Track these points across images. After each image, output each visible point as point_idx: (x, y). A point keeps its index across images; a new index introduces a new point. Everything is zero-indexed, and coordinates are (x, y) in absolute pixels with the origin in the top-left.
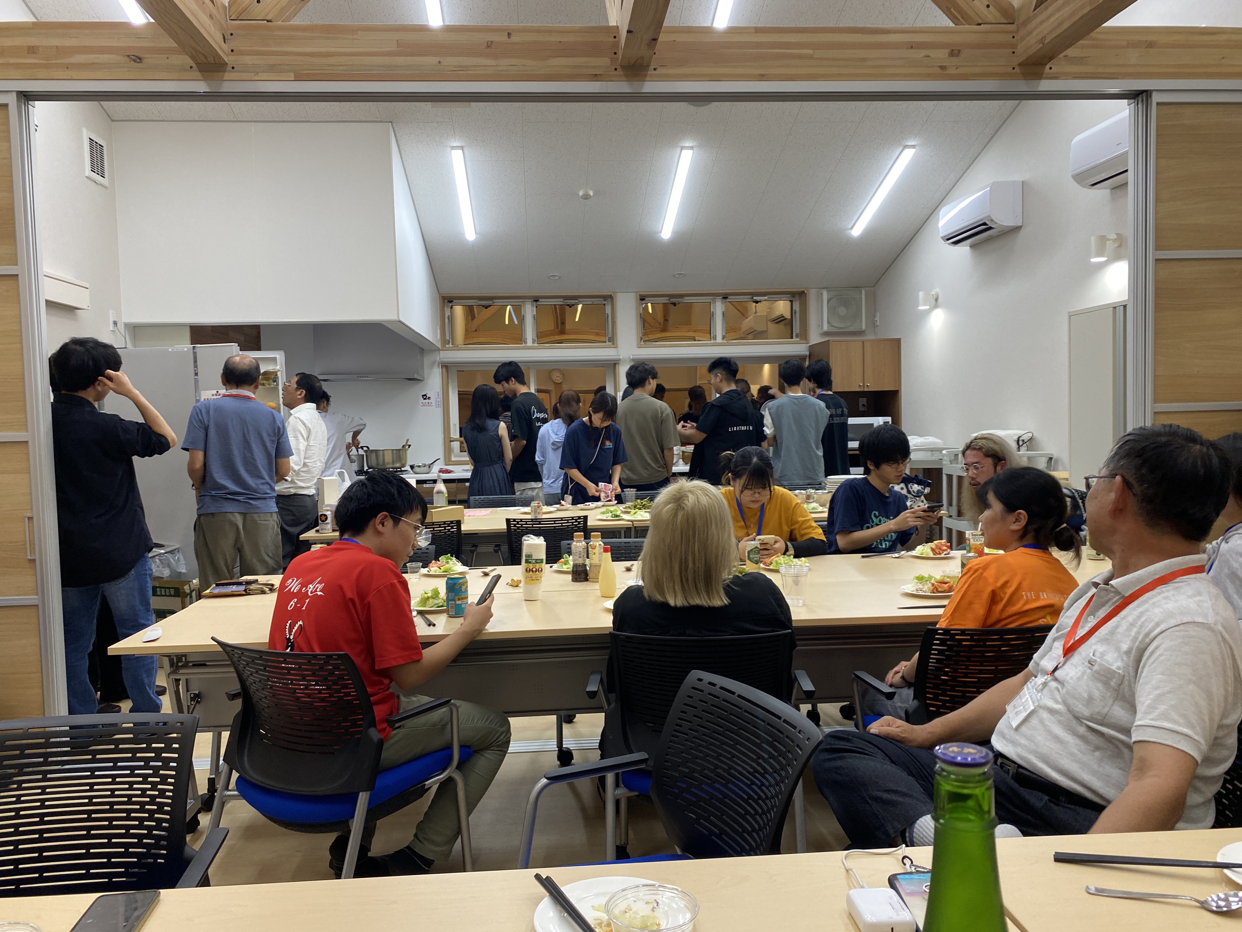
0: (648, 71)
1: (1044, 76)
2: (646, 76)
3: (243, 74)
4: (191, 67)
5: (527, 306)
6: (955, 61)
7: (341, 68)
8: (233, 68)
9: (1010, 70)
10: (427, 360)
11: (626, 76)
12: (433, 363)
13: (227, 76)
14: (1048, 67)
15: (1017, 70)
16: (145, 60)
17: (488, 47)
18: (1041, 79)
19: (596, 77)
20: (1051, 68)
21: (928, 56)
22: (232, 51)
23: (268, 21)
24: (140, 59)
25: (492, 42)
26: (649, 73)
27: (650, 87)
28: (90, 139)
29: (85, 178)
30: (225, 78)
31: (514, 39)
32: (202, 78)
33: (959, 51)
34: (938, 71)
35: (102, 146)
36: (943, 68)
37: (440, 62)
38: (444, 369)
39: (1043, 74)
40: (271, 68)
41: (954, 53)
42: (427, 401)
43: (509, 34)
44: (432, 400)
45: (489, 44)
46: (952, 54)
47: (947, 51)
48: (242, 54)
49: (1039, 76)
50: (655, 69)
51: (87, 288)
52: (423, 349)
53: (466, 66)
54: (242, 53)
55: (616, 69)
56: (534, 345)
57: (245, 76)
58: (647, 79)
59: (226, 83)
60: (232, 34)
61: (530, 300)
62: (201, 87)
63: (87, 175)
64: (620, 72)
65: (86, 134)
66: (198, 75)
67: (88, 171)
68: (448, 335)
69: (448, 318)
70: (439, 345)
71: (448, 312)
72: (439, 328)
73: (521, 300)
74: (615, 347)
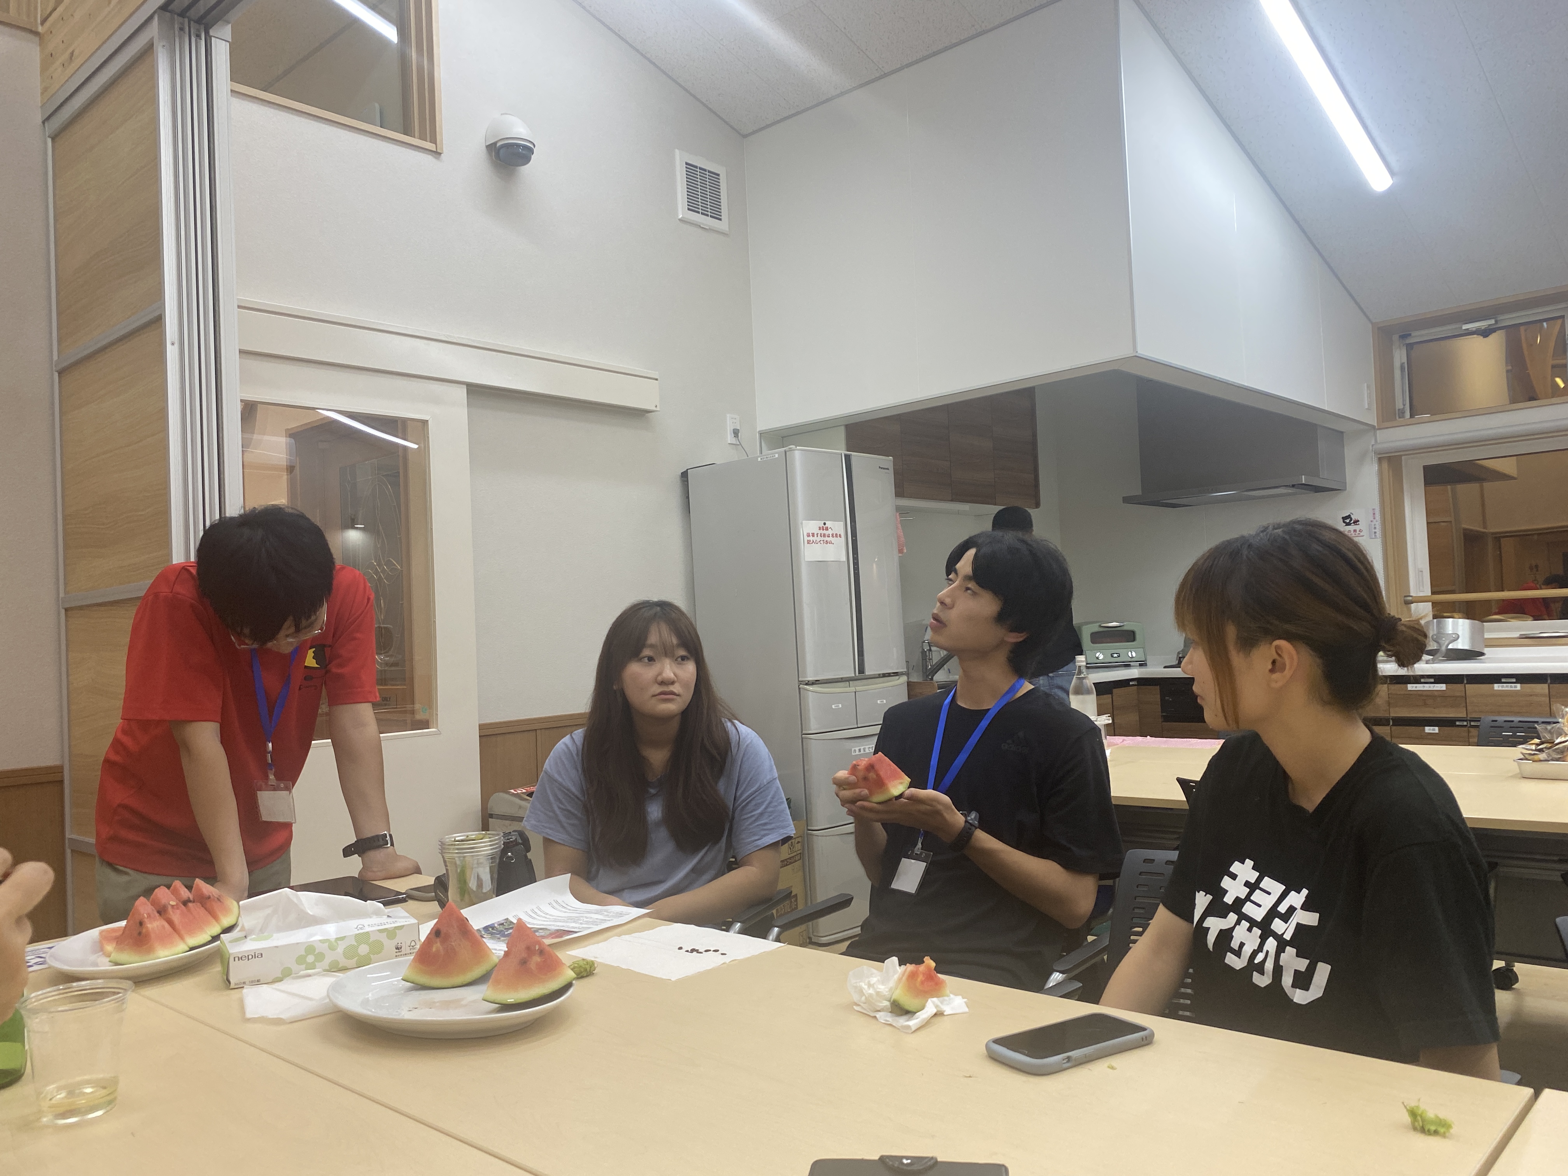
10: (1350, 452)
12: (1362, 457)
28: (687, 164)
29: (678, 220)
35: (718, 175)
38: (1385, 465)
42: (1350, 526)
44: (1360, 525)
51: (657, 379)
52: (1342, 433)
63: (680, 216)
65: (679, 160)
67: (682, 211)
68: (1401, 401)
69: (1402, 368)
70: (1372, 419)
71: (1399, 357)
72: (1368, 387)
73: (1563, 305)
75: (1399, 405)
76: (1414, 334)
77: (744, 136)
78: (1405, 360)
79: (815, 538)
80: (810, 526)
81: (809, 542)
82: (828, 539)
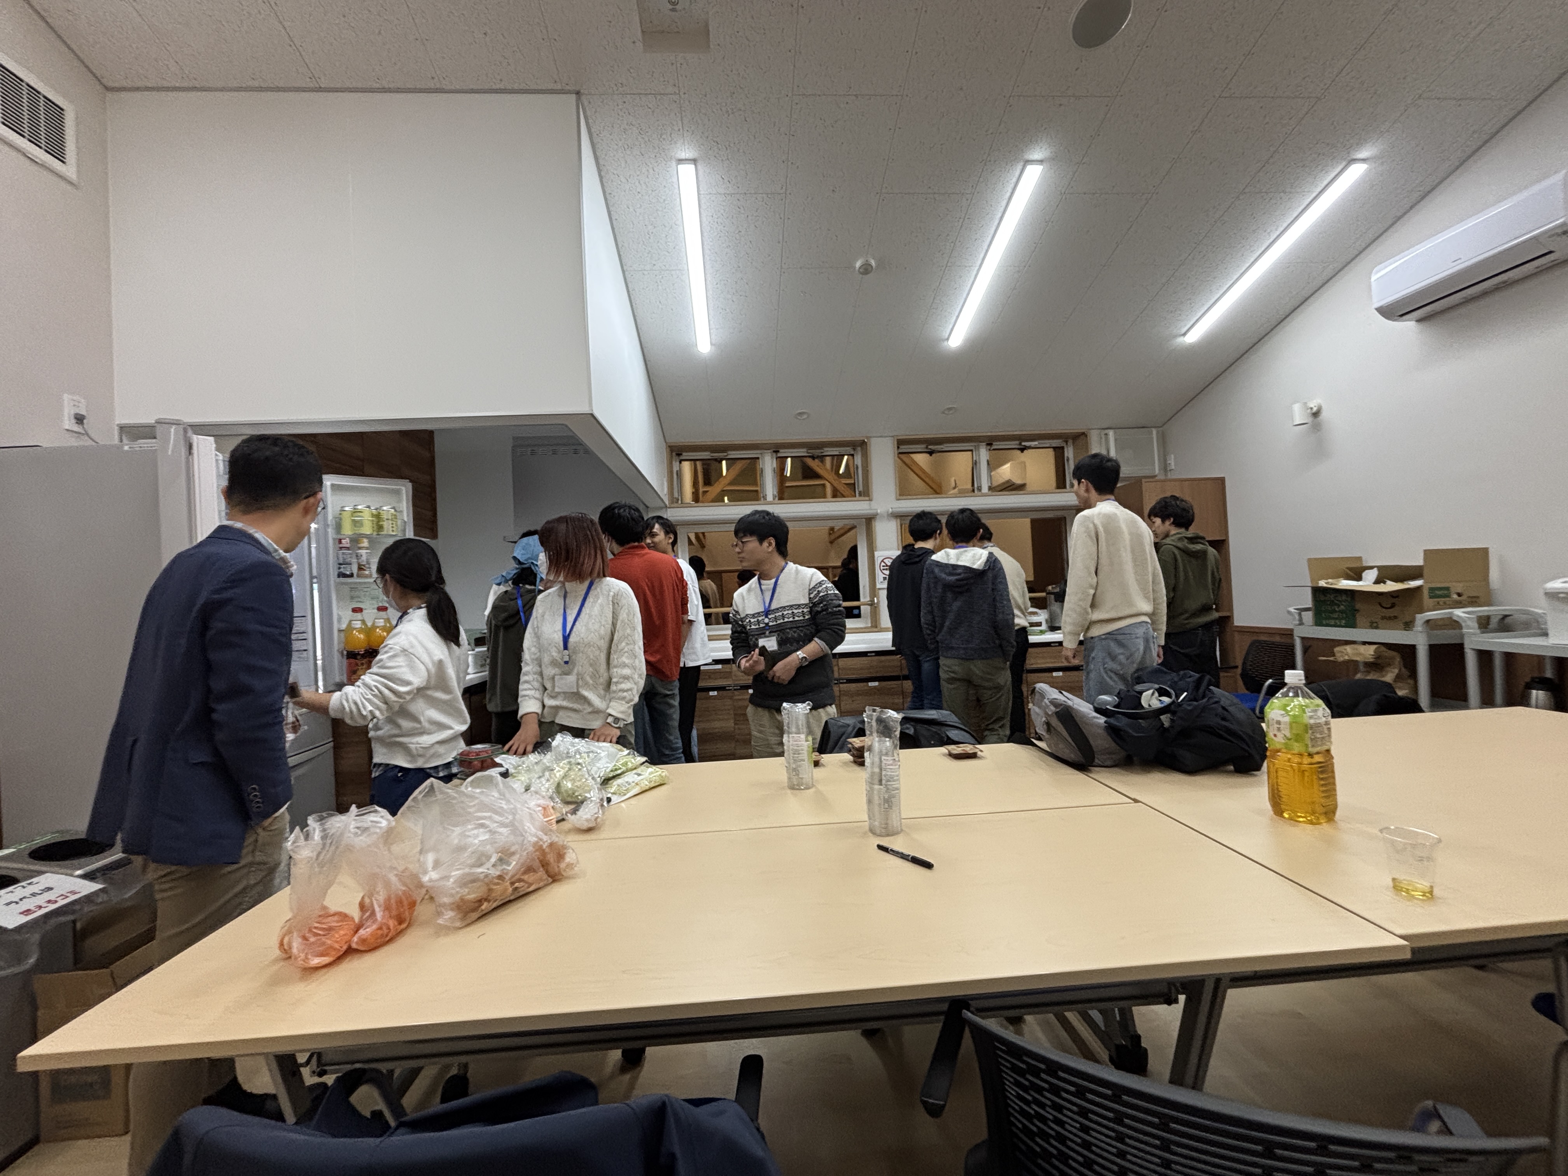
5: (766, 458)
56: (775, 498)
61: (768, 450)
68: (677, 492)
69: (677, 473)
73: (759, 452)
74: (870, 500)
75: (676, 495)
77: (107, 89)
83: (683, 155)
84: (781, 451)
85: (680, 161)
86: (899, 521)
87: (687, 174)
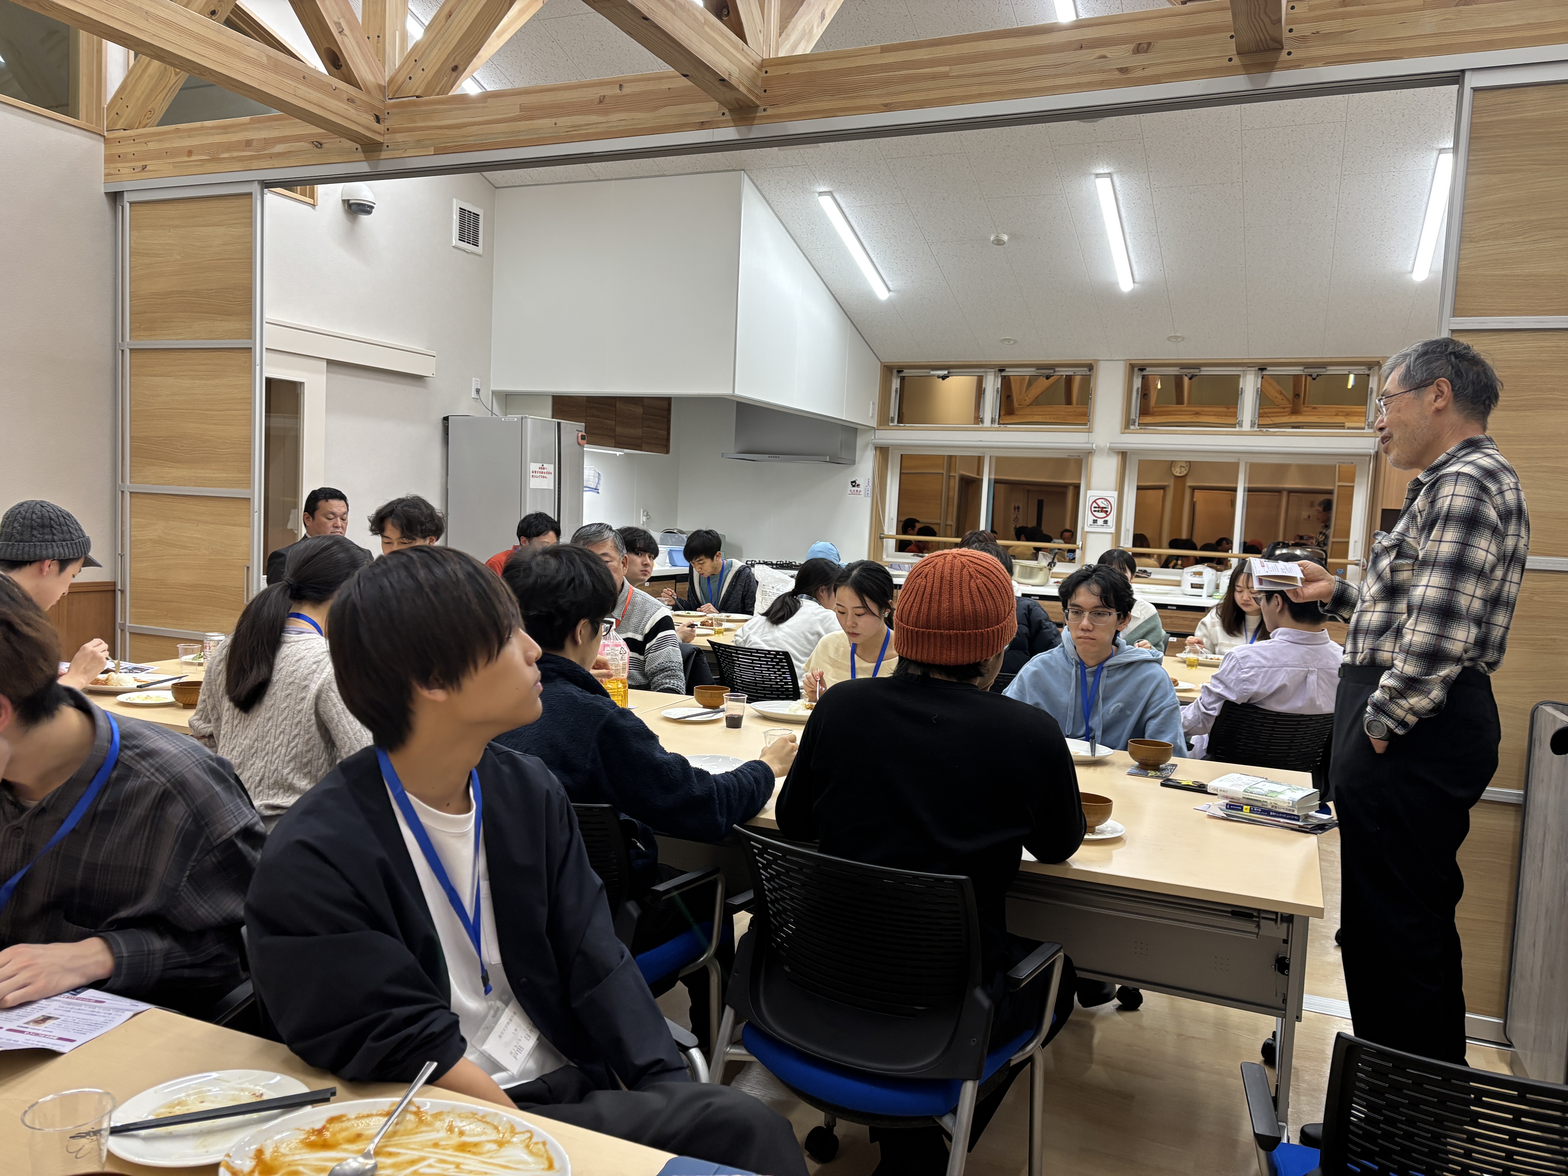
0: (756, 112)
1: (1277, 66)
2: (754, 118)
3: (395, 152)
4: (357, 149)
5: (989, 377)
6: (1142, 59)
7: (471, 138)
8: (388, 146)
9: (1225, 62)
10: (860, 441)
11: (734, 120)
12: (867, 445)
13: (384, 155)
14: (1284, 53)
15: (1236, 61)
16: (324, 145)
17: (601, 102)
18: (1272, 70)
19: (702, 125)
20: (1289, 53)
21: (1104, 57)
22: (388, 129)
23: (417, 97)
24: (321, 144)
25: (604, 96)
26: (758, 115)
27: (757, 132)
28: (460, 208)
29: (451, 246)
30: (382, 157)
31: (627, 90)
32: (364, 159)
33: (1149, 44)
34: (1117, 75)
35: (479, 215)
36: (1123, 70)
37: (556, 124)
38: (879, 454)
39: (1276, 63)
40: (419, 144)
41: (1142, 47)
42: (856, 489)
43: (621, 86)
44: (861, 488)
45: (602, 98)
46: (1138, 50)
47: (1131, 47)
48: (394, 133)
49: (1270, 66)
50: (765, 110)
51: (435, 357)
52: (856, 429)
53: (579, 126)
54: (396, 131)
55: (723, 114)
56: (993, 426)
57: (397, 154)
58: (756, 122)
59: (382, 162)
60: (388, 113)
61: (993, 370)
62: (364, 167)
63: (453, 244)
64: (728, 116)
65: (456, 205)
66: (361, 156)
67: (455, 241)
68: (893, 412)
69: (896, 391)
70: (873, 423)
71: (896, 384)
72: (873, 403)
73: (983, 370)
74: (1090, 431)
75: (892, 415)
76: (905, 371)
77: (497, 188)
78: (898, 386)
79: (536, 474)
80: (534, 467)
81: (533, 476)
82: (543, 475)
83: (822, 189)
84: (1007, 370)
85: (821, 194)
86: (1120, 457)
87: (826, 203)
